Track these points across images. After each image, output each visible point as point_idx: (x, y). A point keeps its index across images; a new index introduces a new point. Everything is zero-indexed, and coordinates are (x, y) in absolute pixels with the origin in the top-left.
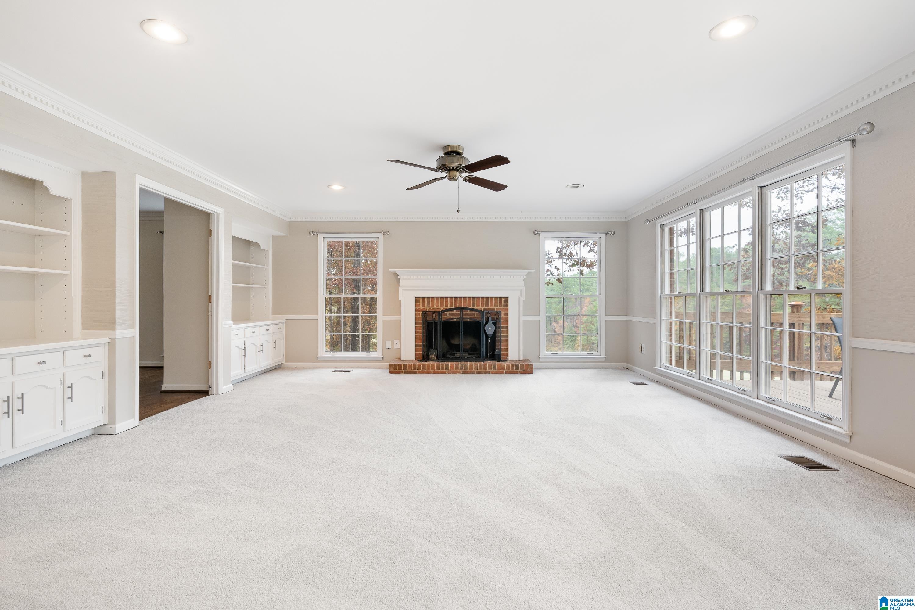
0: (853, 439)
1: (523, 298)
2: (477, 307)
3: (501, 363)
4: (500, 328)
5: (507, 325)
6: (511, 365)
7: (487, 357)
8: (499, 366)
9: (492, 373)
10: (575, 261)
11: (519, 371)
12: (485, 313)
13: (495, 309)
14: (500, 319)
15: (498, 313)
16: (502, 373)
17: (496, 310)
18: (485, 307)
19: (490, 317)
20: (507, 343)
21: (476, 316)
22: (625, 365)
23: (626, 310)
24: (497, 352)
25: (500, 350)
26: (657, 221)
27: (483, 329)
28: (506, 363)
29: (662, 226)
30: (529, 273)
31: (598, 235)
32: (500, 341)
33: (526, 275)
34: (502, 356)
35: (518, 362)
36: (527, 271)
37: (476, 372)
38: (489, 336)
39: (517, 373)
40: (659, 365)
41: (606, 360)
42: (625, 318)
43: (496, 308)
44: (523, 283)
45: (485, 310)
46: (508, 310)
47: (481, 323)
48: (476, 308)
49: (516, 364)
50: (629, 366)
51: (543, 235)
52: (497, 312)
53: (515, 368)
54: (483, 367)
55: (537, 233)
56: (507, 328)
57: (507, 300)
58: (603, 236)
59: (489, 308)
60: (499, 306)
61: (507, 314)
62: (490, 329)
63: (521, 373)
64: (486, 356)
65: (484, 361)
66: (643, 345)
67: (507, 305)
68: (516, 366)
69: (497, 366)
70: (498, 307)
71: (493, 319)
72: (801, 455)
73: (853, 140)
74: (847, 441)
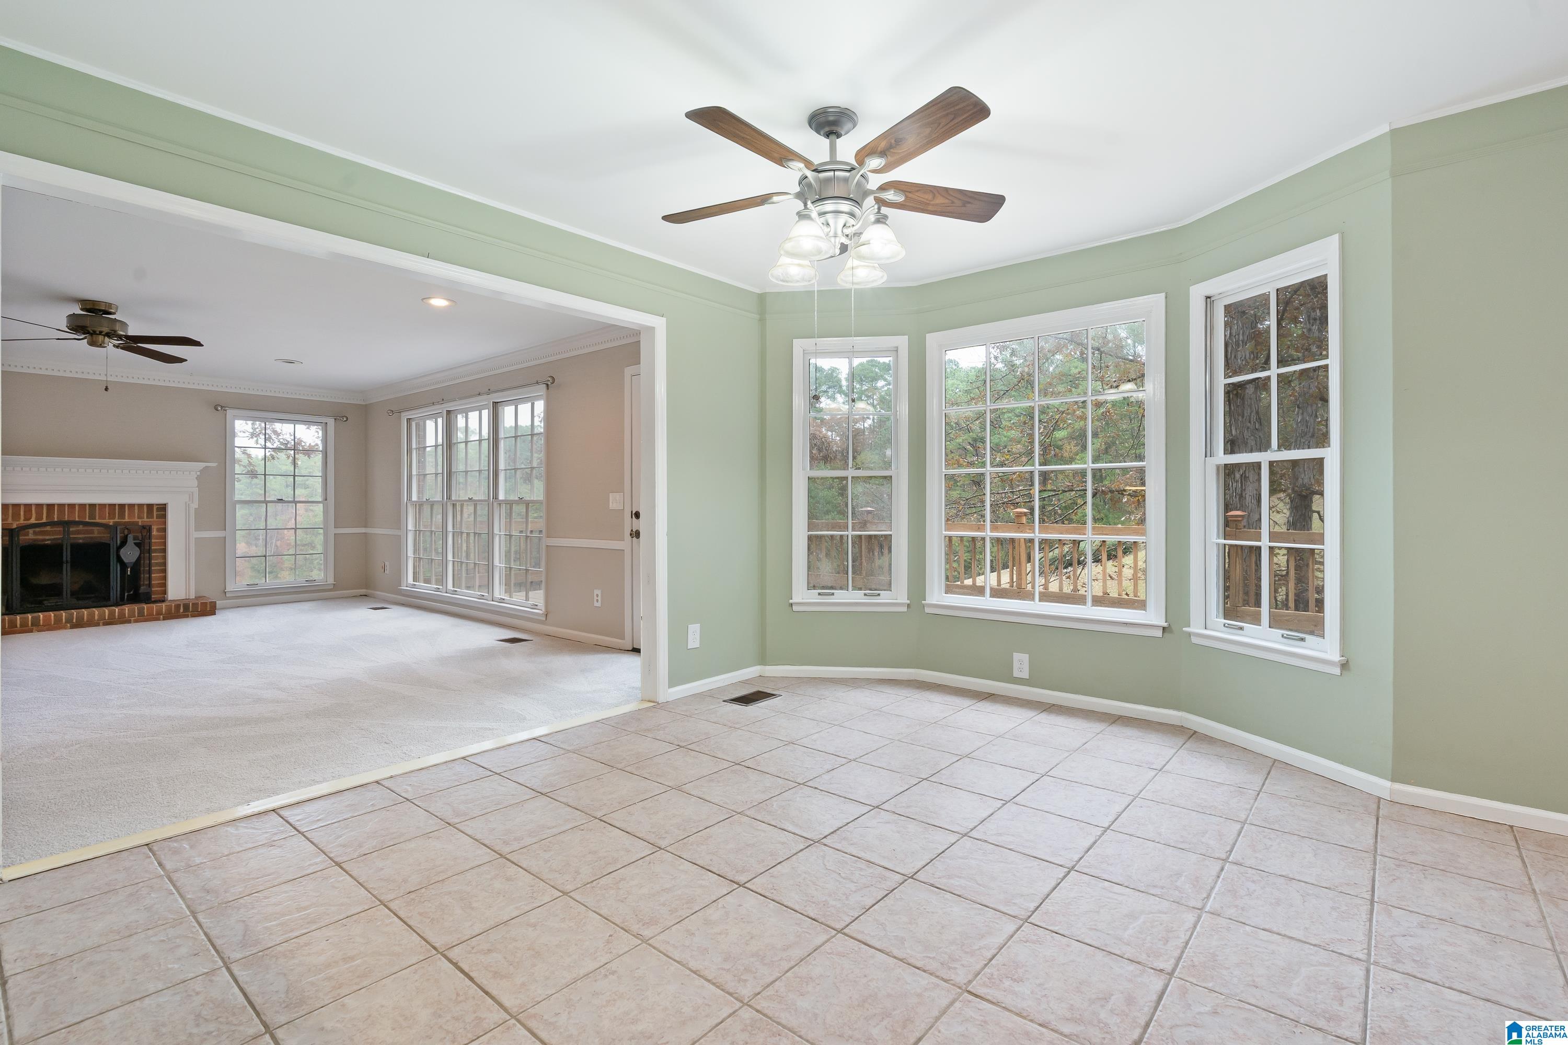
0: (549, 616)
1: (195, 505)
2: (99, 519)
3: (154, 606)
4: (149, 551)
5: (163, 547)
6: (175, 606)
7: (122, 598)
8: (151, 610)
9: (136, 621)
10: (282, 443)
11: (190, 613)
12: (118, 529)
13: (138, 522)
14: (150, 538)
15: (148, 529)
16: (158, 619)
17: (140, 524)
18: (116, 520)
19: (129, 536)
20: (164, 574)
21: (97, 534)
22: (363, 591)
23: (364, 519)
24: (143, 589)
25: (150, 585)
26: (403, 414)
27: (115, 553)
28: (164, 605)
29: (409, 420)
30: (207, 467)
31: (324, 420)
32: (150, 572)
33: (201, 471)
34: (154, 595)
35: (187, 602)
36: (202, 465)
37: (101, 624)
38: (128, 565)
39: (187, 616)
40: (405, 585)
41: (335, 587)
42: (363, 530)
43: (140, 520)
44: (196, 483)
45: (116, 525)
46: (165, 523)
47: (111, 546)
48: (97, 520)
49: (184, 604)
50: (369, 592)
51: (230, 413)
52: (144, 527)
53: (182, 610)
54: (117, 614)
55: (222, 409)
56: (164, 551)
57: (163, 508)
58: (331, 422)
59: (127, 519)
60: (147, 517)
61: (164, 530)
62: (130, 554)
63: (193, 616)
64: (121, 595)
65: (116, 604)
66: (387, 563)
67: (164, 516)
68: (183, 606)
69: (145, 610)
70: (145, 519)
71: (135, 538)
72: (513, 637)
73: (547, 385)
74: (544, 619)
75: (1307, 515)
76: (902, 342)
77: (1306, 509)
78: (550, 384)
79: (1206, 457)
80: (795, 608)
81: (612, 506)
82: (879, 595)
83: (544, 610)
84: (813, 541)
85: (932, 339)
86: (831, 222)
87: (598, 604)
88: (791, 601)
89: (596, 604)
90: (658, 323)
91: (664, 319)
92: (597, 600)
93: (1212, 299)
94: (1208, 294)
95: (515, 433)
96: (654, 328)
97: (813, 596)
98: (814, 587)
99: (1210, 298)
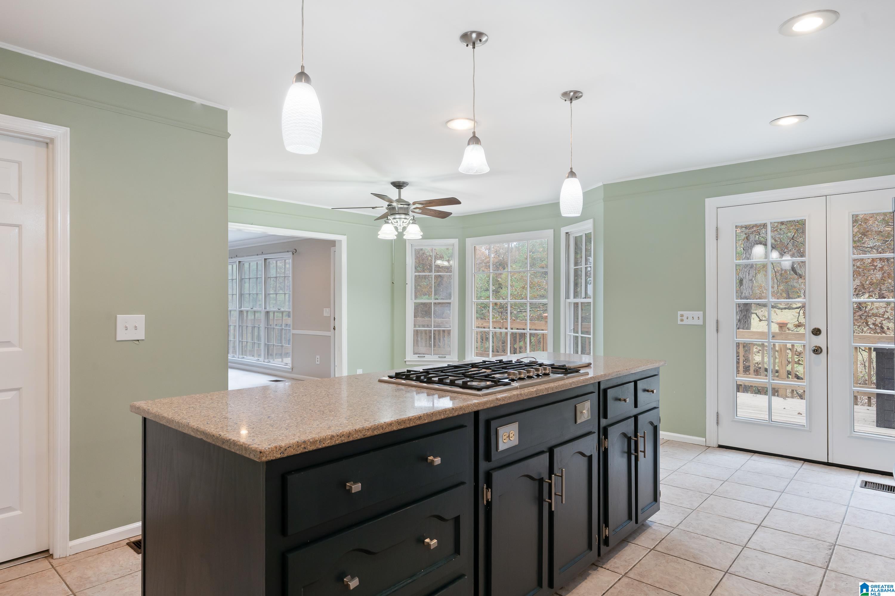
0: (293, 369)
72: (276, 380)
73: (293, 253)
74: (291, 371)
75: (747, 315)
76: (455, 241)
77: (747, 311)
78: (295, 252)
79: (566, 299)
80: (407, 363)
81: (325, 314)
82: (445, 357)
83: (291, 366)
84: (416, 333)
85: (469, 241)
86: (398, 221)
87: (318, 363)
88: (405, 360)
89: (317, 363)
90: (343, 239)
91: (346, 237)
92: (318, 361)
93: (569, 234)
94: (567, 231)
95: (276, 276)
96: (341, 240)
97: (415, 358)
98: (417, 354)
99: (568, 233)
